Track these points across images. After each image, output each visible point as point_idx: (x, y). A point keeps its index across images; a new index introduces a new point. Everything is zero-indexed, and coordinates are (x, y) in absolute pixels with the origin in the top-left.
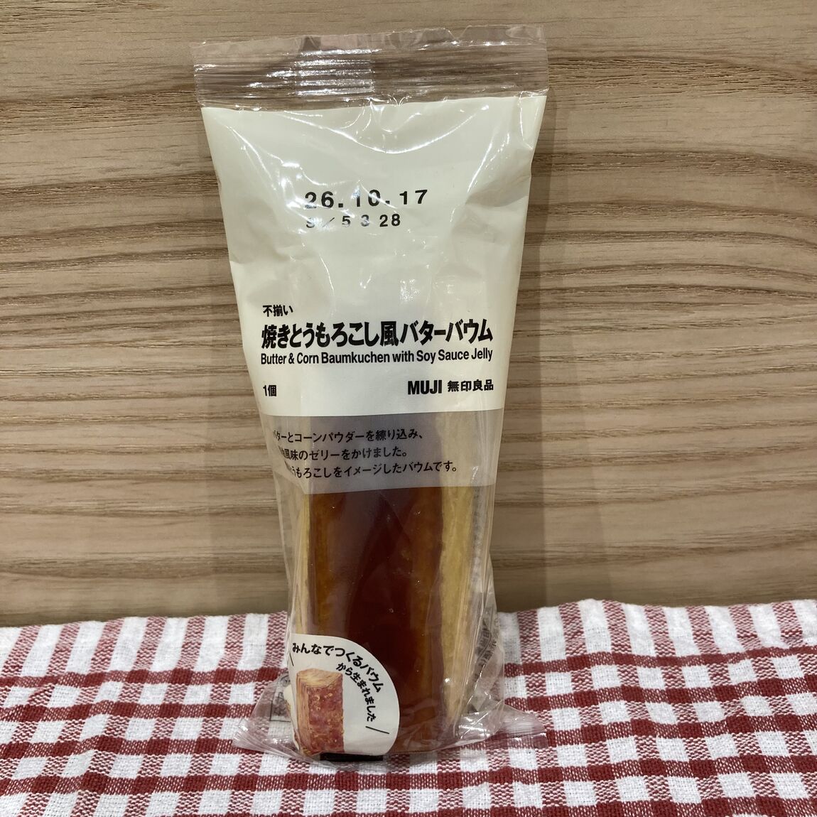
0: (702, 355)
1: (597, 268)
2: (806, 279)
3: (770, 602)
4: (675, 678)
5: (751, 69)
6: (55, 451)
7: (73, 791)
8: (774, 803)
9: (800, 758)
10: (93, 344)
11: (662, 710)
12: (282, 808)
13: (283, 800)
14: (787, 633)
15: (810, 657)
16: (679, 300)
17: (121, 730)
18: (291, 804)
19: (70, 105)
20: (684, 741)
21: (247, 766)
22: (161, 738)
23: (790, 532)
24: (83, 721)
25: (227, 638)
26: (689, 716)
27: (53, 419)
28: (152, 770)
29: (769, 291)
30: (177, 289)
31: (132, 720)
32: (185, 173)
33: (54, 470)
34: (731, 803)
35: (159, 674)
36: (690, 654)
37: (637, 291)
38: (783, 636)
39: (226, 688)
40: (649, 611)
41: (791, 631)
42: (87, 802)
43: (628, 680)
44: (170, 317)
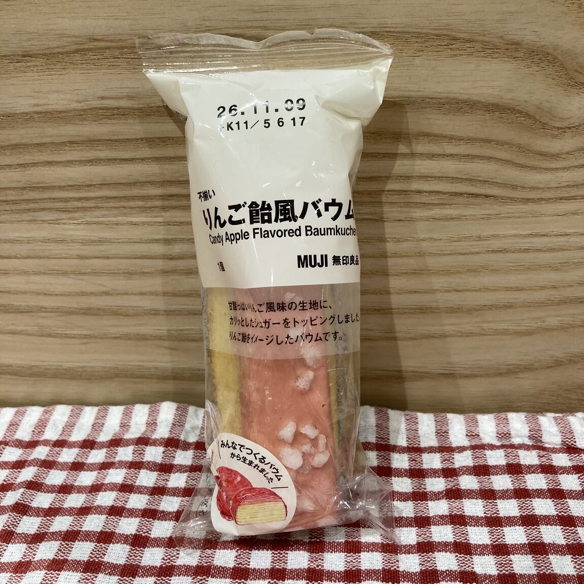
0: (441, 240)
1: (366, 178)
2: (513, 188)
3: (493, 413)
4: (416, 461)
5: (468, 41)
6: (9, 292)
7: (6, 513)
8: (465, 546)
9: (491, 517)
10: (30, 221)
11: (402, 482)
12: (137, 530)
13: (139, 525)
14: (500, 435)
15: (512, 451)
16: (424, 202)
17: (44, 477)
18: (143, 528)
19: (8, 61)
20: (414, 503)
21: (119, 500)
22: (69, 484)
23: (509, 365)
24: (21, 470)
25: (121, 420)
26: (421, 487)
27: (6, 270)
28: (59, 503)
29: (487, 196)
30: (82, 186)
31: (52, 471)
32: (85, 108)
33: (9, 305)
34: (435, 545)
35: (74, 442)
36: (430, 446)
37: (393, 195)
38: (497, 436)
39: (115, 451)
40: (407, 415)
41: (503, 433)
42: (14, 521)
43: (383, 461)
44: (79, 204)
